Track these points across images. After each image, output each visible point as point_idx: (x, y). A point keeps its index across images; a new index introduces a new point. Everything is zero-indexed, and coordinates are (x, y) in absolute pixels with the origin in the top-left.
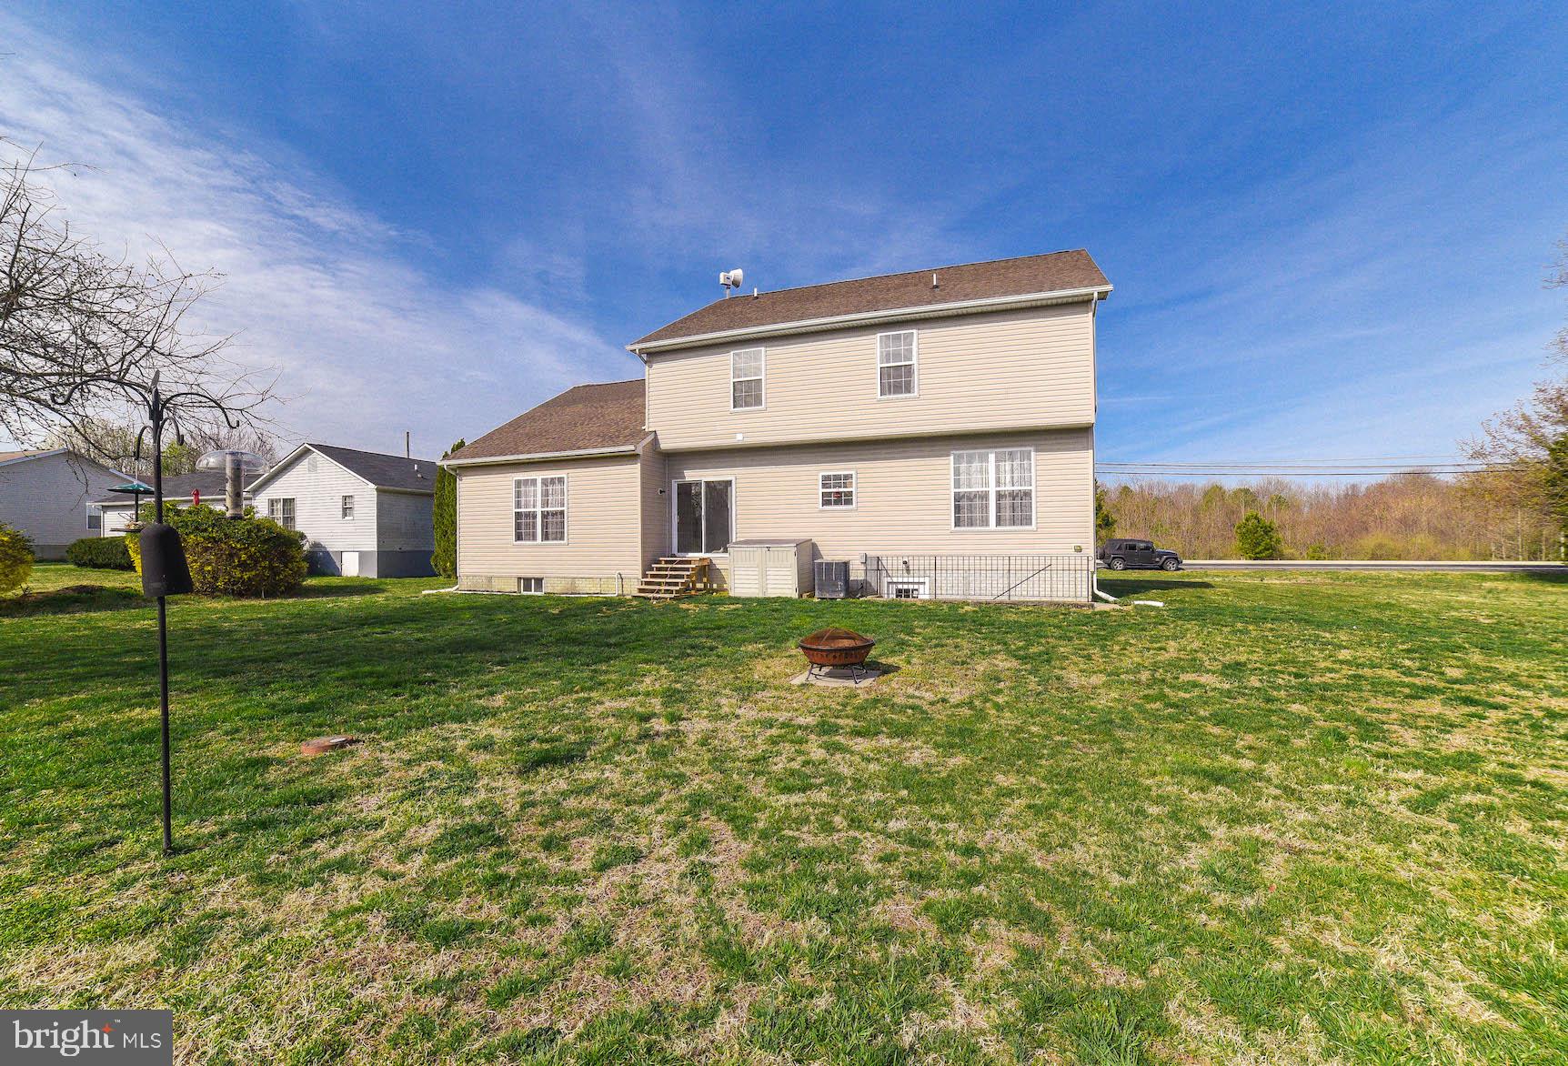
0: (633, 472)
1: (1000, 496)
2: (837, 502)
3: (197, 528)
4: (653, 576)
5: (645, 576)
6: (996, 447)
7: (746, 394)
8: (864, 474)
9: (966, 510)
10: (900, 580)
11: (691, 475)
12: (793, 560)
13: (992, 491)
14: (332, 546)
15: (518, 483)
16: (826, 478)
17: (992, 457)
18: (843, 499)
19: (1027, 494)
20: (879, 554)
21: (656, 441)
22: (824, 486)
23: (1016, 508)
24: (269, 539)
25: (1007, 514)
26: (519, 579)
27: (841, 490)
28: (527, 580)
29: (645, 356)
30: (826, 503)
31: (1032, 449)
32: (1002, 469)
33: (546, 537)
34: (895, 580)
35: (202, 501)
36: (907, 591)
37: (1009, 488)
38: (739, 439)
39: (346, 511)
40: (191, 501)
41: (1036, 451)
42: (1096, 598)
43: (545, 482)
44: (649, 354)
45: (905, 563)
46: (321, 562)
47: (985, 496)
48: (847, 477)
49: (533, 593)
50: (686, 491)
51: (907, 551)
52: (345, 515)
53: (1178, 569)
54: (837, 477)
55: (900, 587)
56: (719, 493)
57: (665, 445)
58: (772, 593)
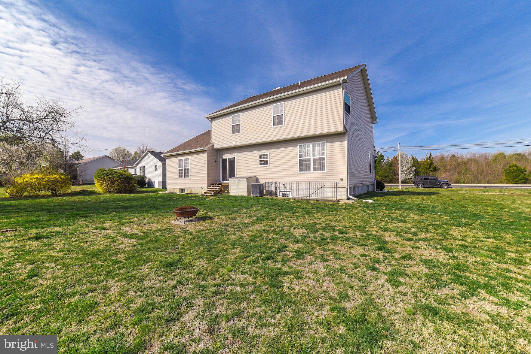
0: (204, 156)
1: (314, 160)
2: (264, 164)
3: (107, 175)
4: (210, 188)
5: (208, 188)
6: (313, 142)
7: (236, 129)
8: (273, 154)
9: (303, 165)
10: (284, 190)
11: (225, 156)
12: (245, 183)
13: (311, 158)
14: (153, 180)
15: (180, 160)
16: (261, 155)
17: (311, 146)
18: (265, 163)
19: (324, 159)
20: (276, 181)
21: (213, 146)
22: (260, 158)
23: (320, 164)
24: (125, 178)
25: (317, 166)
26: (180, 189)
27: (265, 159)
28: (182, 189)
29: (210, 119)
30: (261, 164)
31: (325, 142)
32: (316, 150)
33: (186, 176)
34: (282, 190)
35: (126, 168)
36: (285, 194)
37: (318, 157)
38: (234, 144)
39: (156, 170)
40: (122, 168)
41: (327, 143)
42: (348, 199)
43: (185, 159)
44: (212, 118)
45: (284, 184)
46: (150, 184)
47: (309, 160)
48: (267, 155)
49: (183, 193)
50: (224, 161)
51: (285, 180)
52: (155, 171)
53: (448, 188)
54: (264, 155)
55: (283, 193)
56: (232, 162)
57: (215, 147)
58: (240, 195)
